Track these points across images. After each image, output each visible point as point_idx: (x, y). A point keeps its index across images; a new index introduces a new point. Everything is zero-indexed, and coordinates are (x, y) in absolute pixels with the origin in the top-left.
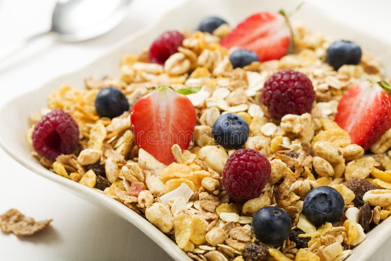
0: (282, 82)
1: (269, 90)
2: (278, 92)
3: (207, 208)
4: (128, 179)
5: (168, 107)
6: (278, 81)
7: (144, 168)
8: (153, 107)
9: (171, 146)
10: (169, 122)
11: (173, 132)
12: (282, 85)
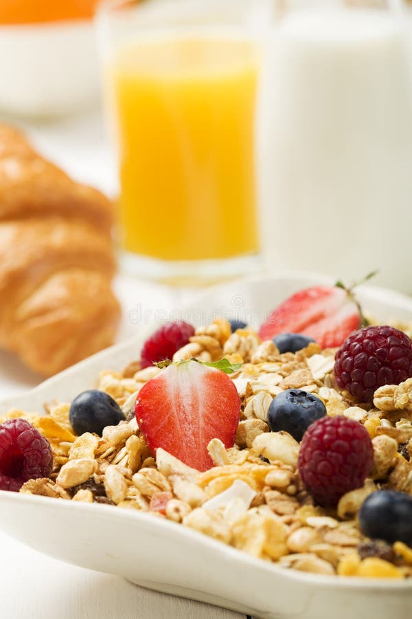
0: (366, 341)
1: (347, 356)
2: (362, 355)
3: (281, 510)
4: (145, 493)
5: (193, 389)
6: (360, 340)
7: (169, 474)
8: (170, 392)
9: (205, 446)
10: (198, 409)
11: (207, 424)
12: (367, 343)
